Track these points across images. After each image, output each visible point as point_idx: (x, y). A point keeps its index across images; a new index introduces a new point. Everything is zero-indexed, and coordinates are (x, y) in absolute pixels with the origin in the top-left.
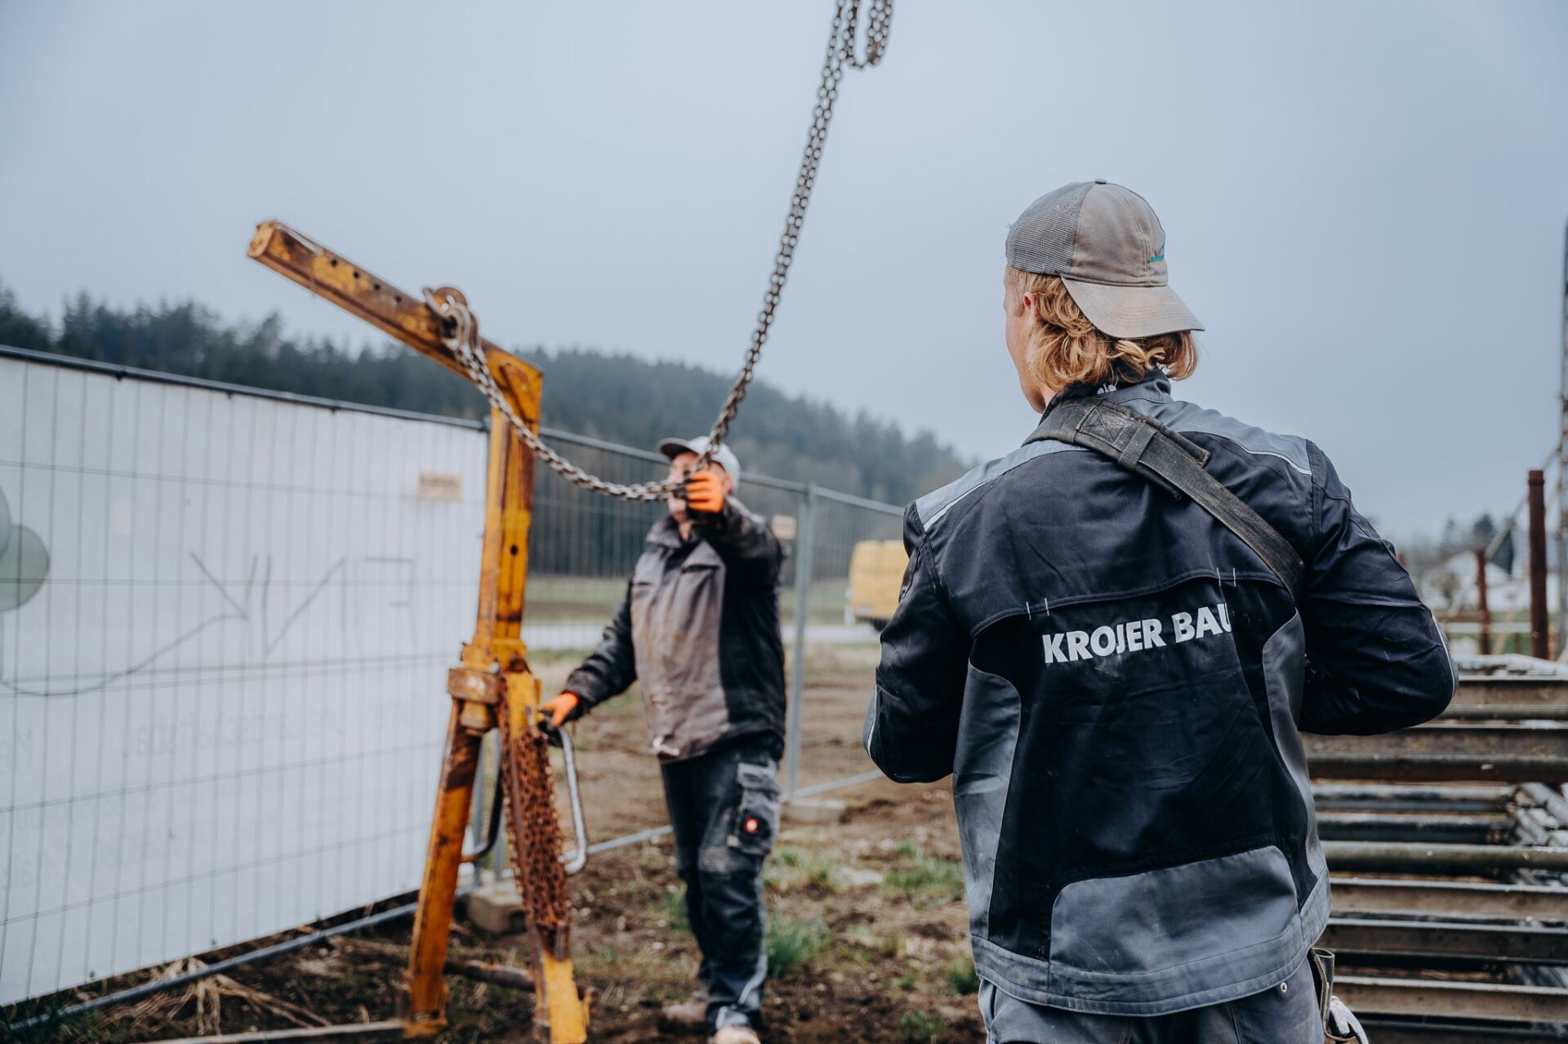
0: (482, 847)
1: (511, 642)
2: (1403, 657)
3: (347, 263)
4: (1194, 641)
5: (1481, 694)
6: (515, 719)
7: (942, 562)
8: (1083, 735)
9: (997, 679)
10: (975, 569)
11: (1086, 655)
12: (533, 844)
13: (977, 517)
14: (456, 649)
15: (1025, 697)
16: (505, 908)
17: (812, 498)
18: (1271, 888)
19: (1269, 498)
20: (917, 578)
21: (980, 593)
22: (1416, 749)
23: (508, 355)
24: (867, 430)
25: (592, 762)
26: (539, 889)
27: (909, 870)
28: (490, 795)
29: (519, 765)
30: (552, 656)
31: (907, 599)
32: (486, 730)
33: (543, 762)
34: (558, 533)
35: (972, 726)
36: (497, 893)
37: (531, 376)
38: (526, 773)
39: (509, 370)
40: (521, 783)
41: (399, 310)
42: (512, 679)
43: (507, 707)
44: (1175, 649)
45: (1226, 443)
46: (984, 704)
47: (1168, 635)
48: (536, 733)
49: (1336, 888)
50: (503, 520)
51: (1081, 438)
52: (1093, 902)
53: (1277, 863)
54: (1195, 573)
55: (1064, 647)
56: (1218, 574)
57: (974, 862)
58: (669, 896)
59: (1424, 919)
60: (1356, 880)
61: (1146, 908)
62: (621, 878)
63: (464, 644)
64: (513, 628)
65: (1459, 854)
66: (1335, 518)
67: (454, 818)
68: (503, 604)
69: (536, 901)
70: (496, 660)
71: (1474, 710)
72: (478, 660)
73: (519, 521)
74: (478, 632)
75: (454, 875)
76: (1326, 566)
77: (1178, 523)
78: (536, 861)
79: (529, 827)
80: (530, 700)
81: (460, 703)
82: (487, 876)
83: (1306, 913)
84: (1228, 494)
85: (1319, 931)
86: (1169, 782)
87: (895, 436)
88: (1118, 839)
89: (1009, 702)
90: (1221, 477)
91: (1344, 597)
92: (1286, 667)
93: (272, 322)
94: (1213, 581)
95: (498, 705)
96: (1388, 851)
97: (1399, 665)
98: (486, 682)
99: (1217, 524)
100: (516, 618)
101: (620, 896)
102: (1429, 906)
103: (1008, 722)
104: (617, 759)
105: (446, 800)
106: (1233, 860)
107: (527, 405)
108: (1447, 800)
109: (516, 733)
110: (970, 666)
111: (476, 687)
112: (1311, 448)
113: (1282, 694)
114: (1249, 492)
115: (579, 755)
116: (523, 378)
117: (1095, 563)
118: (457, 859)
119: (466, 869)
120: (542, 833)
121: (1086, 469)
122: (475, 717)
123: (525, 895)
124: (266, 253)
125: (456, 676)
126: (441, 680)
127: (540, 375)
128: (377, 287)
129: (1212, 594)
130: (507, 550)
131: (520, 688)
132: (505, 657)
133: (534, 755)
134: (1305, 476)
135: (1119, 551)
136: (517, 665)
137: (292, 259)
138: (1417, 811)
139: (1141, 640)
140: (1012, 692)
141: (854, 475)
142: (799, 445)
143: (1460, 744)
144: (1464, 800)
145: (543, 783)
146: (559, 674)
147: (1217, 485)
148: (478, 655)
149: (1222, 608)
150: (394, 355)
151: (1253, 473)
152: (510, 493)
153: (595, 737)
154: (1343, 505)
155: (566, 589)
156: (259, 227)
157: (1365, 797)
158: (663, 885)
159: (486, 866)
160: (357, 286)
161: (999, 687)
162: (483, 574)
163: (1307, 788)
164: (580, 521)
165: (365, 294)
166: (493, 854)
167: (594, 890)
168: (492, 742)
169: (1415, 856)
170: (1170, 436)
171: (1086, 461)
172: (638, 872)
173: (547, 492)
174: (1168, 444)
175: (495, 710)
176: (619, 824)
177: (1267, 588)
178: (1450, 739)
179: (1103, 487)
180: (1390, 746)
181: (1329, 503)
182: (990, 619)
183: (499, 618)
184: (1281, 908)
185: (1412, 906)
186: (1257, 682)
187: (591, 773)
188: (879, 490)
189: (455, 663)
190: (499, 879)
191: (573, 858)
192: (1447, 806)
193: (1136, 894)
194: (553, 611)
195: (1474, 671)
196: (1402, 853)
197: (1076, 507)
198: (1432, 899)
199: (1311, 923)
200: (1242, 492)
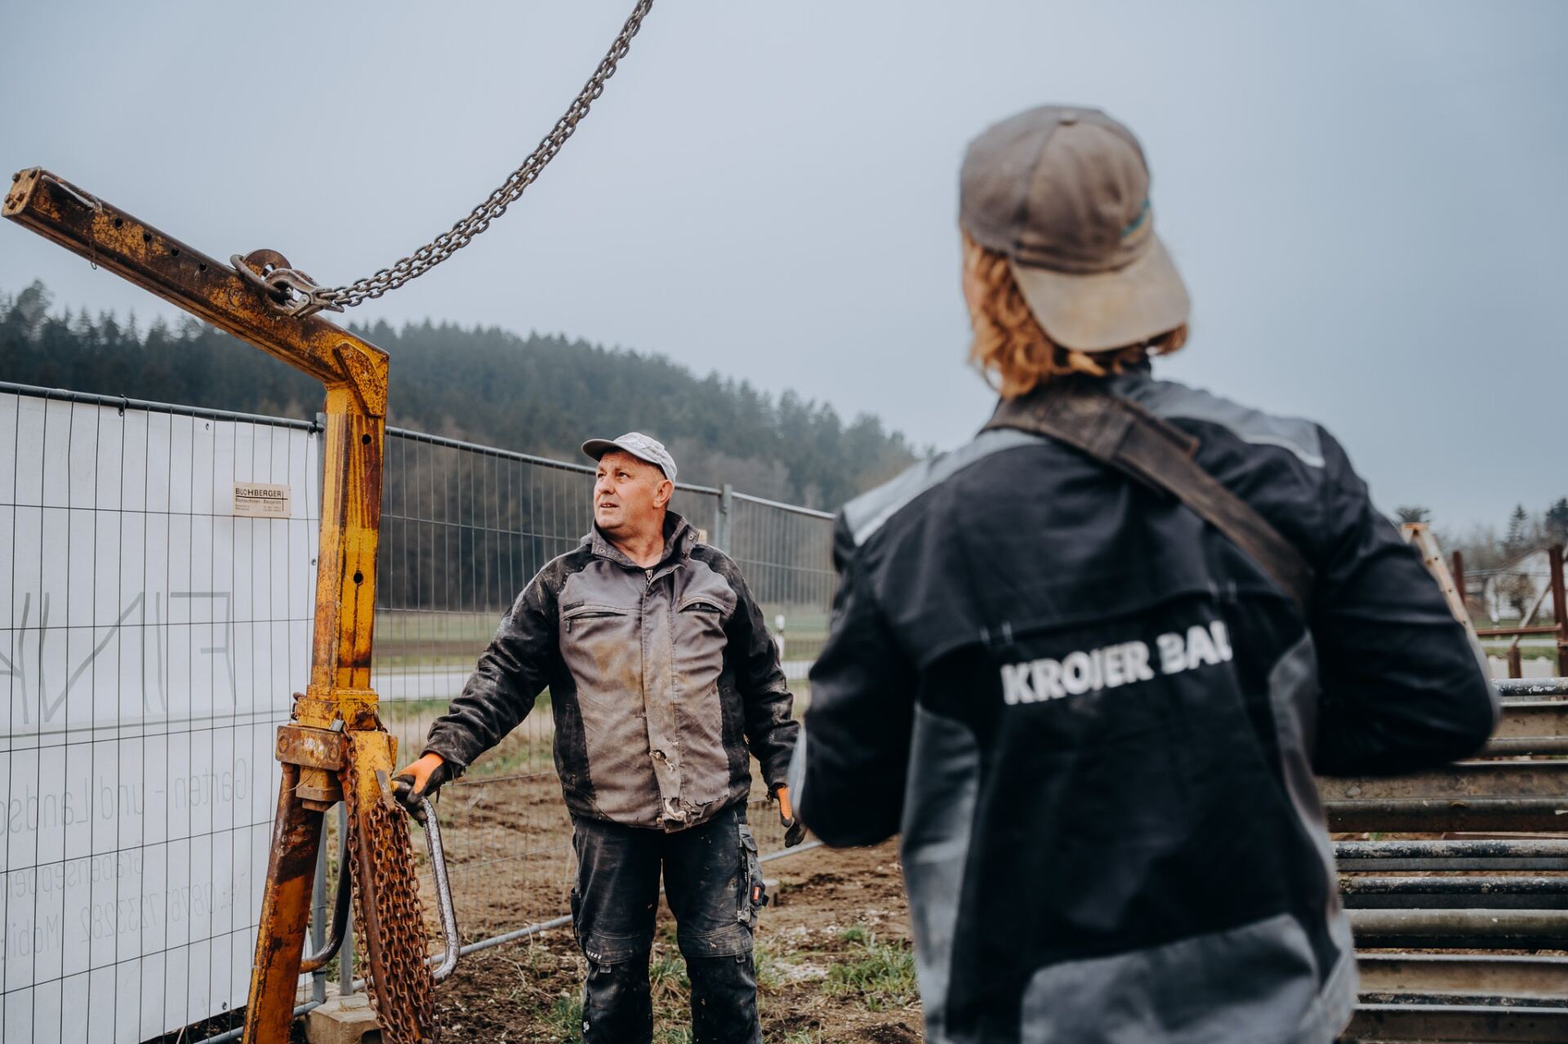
0: (325, 950)
1: (357, 693)
2: (1436, 684)
3: (135, 222)
4: (1187, 672)
5: (1551, 722)
6: (365, 788)
7: (879, 582)
8: (1055, 788)
9: (950, 723)
10: (920, 590)
11: (1058, 693)
12: (390, 944)
13: (920, 528)
14: (285, 702)
15: (984, 744)
16: (355, 1025)
17: (728, 503)
18: (1286, 966)
19: (1272, 494)
20: (849, 602)
21: (927, 618)
22: (1474, 793)
23: (345, 334)
24: (794, 416)
25: (461, 840)
26: (399, 1000)
27: (859, 961)
28: (334, 884)
29: (370, 844)
30: (410, 709)
31: (838, 627)
32: (330, 804)
33: (401, 840)
34: (412, 554)
35: (922, 781)
36: (344, 1009)
37: (375, 360)
38: (379, 856)
39: (345, 353)
40: (374, 867)
41: (204, 280)
42: (360, 737)
43: (353, 773)
44: (1164, 683)
45: (1219, 430)
46: (935, 753)
47: (1155, 661)
48: (391, 804)
49: (1365, 966)
50: (343, 541)
51: (1045, 427)
52: (1071, 989)
53: (1293, 936)
54: (1185, 587)
55: (1030, 681)
56: (1212, 588)
57: (926, 945)
58: (563, 1003)
59: (1495, 1001)
60: (1403, 955)
61: (1136, 993)
62: (502, 985)
63: (296, 697)
64: (360, 675)
65: (1530, 920)
66: (1351, 516)
67: (289, 915)
68: (346, 645)
69: (395, 1015)
70: (338, 715)
71: (1544, 742)
72: (315, 716)
73: (364, 542)
74: (314, 681)
75: (293, 988)
76: (1342, 574)
77: (1165, 527)
78: (394, 964)
79: (385, 922)
80: (383, 765)
81: (294, 772)
82: (333, 988)
83: (1331, 995)
84: (1222, 491)
85: (1345, 1017)
86: (1159, 841)
87: (830, 422)
88: (1096, 913)
89: (964, 750)
90: (1214, 470)
91: (1365, 612)
92: (1299, 698)
93: (32, 295)
94: (1205, 597)
95: (343, 771)
96: (1443, 918)
97: (1431, 694)
98: (326, 742)
99: (1210, 528)
100: (363, 662)
101: (500, 1006)
102: (1496, 985)
103: (963, 775)
104: (493, 834)
105: (278, 892)
106: (1241, 934)
107: (369, 396)
108: (1518, 855)
109: (365, 806)
110: (918, 709)
111: (314, 749)
112: (1322, 433)
113: (1293, 731)
114: (1246, 488)
115: (445, 831)
116: (364, 363)
117: (1065, 579)
118: (294, 967)
119: (305, 980)
120: (401, 929)
121: (1051, 465)
122: (313, 788)
123: (380, 1008)
124: (27, 210)
125: (288, 738)
126: (267, 742)
127: (385, 360)
128: (175, 253)
129: (1206, 612)
130: (349, 578)
131: (370, 751)
132: (349, 711)
133: (389, 833)
134: (1315, 469)
135: (1093, 563)
136: (366, 720)
137: (62, 218)
138: (1481, 870)
139: (1121, 670)
140: (967, 738)
141: (781, 472)
142: (711, 438)
143: (1528, 785)
144: (1538, 854)
145: (401, 868)
146: (418, 730)
147: (1208, 481)
148: (317, 710)
149: (1218, 628)
150: (194, 335)
151: (1252, 464)
152: (351, 505)
153: (465, 808)
154: (1361, 502)
155: (423, 624)
156: (17, 178)
157: (1416, 854)
158: (554, 991)
159: (330, 975)
160: (148, 251)
161: (951, 733)
162: (319, 608)
163: (1327, 844)
164: (440, 538)
165: (159, 261)
166: (338, 959)
167: (467, 999)
168: (334, 817)
169: (1477, 924)
170: (1152, 423)
171: (1051, 455)
172: (522, 975)
173: (397, 503)
174: (1150, 433)
175: (339, 778)
176: (498, 916)
177: (1271, 602)
178: (1516, 779)
179: (1072, 487)
180: (1442, 789)
181: (1344, 499)
182: (940, 649)
183: (341, 663)
184: (1297, 991)
185: (1476, 986)
186: (1262, 718)
187: (461, 854)
188: (811, 491)
189: (284, 719)
190: (346, 991)
191: (442, 960)
192: (1518, 862)
193: (1123, 979)
194: (408, 652)
195: (1545, 694)
196: (1461, 919)
197: (1040, 511)
198: (1499, 977)
199: (1337, 1007)
200: (1241, 487)
